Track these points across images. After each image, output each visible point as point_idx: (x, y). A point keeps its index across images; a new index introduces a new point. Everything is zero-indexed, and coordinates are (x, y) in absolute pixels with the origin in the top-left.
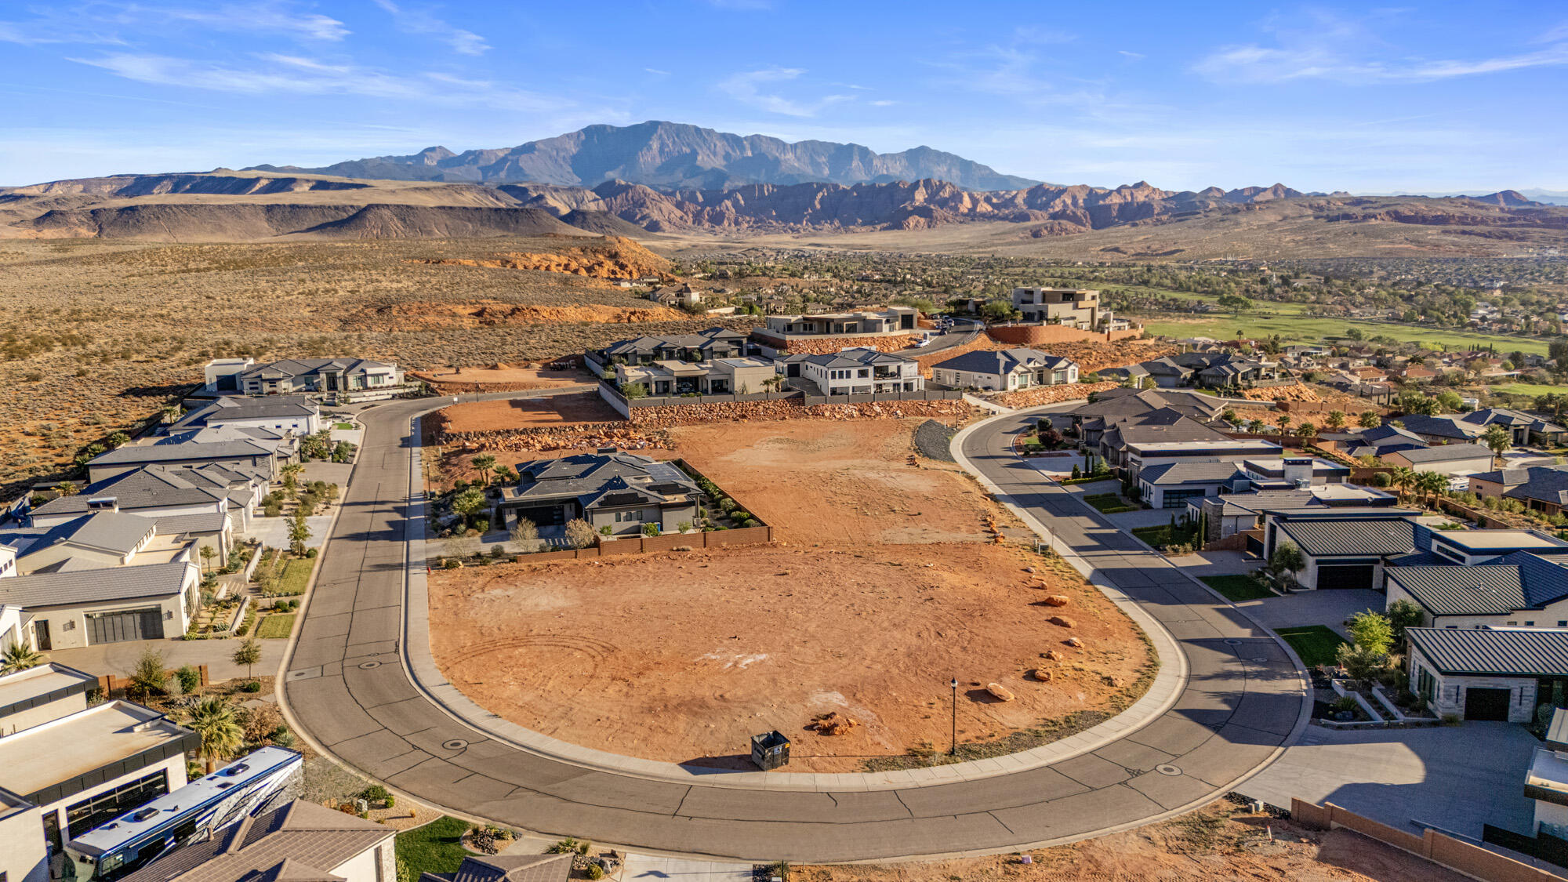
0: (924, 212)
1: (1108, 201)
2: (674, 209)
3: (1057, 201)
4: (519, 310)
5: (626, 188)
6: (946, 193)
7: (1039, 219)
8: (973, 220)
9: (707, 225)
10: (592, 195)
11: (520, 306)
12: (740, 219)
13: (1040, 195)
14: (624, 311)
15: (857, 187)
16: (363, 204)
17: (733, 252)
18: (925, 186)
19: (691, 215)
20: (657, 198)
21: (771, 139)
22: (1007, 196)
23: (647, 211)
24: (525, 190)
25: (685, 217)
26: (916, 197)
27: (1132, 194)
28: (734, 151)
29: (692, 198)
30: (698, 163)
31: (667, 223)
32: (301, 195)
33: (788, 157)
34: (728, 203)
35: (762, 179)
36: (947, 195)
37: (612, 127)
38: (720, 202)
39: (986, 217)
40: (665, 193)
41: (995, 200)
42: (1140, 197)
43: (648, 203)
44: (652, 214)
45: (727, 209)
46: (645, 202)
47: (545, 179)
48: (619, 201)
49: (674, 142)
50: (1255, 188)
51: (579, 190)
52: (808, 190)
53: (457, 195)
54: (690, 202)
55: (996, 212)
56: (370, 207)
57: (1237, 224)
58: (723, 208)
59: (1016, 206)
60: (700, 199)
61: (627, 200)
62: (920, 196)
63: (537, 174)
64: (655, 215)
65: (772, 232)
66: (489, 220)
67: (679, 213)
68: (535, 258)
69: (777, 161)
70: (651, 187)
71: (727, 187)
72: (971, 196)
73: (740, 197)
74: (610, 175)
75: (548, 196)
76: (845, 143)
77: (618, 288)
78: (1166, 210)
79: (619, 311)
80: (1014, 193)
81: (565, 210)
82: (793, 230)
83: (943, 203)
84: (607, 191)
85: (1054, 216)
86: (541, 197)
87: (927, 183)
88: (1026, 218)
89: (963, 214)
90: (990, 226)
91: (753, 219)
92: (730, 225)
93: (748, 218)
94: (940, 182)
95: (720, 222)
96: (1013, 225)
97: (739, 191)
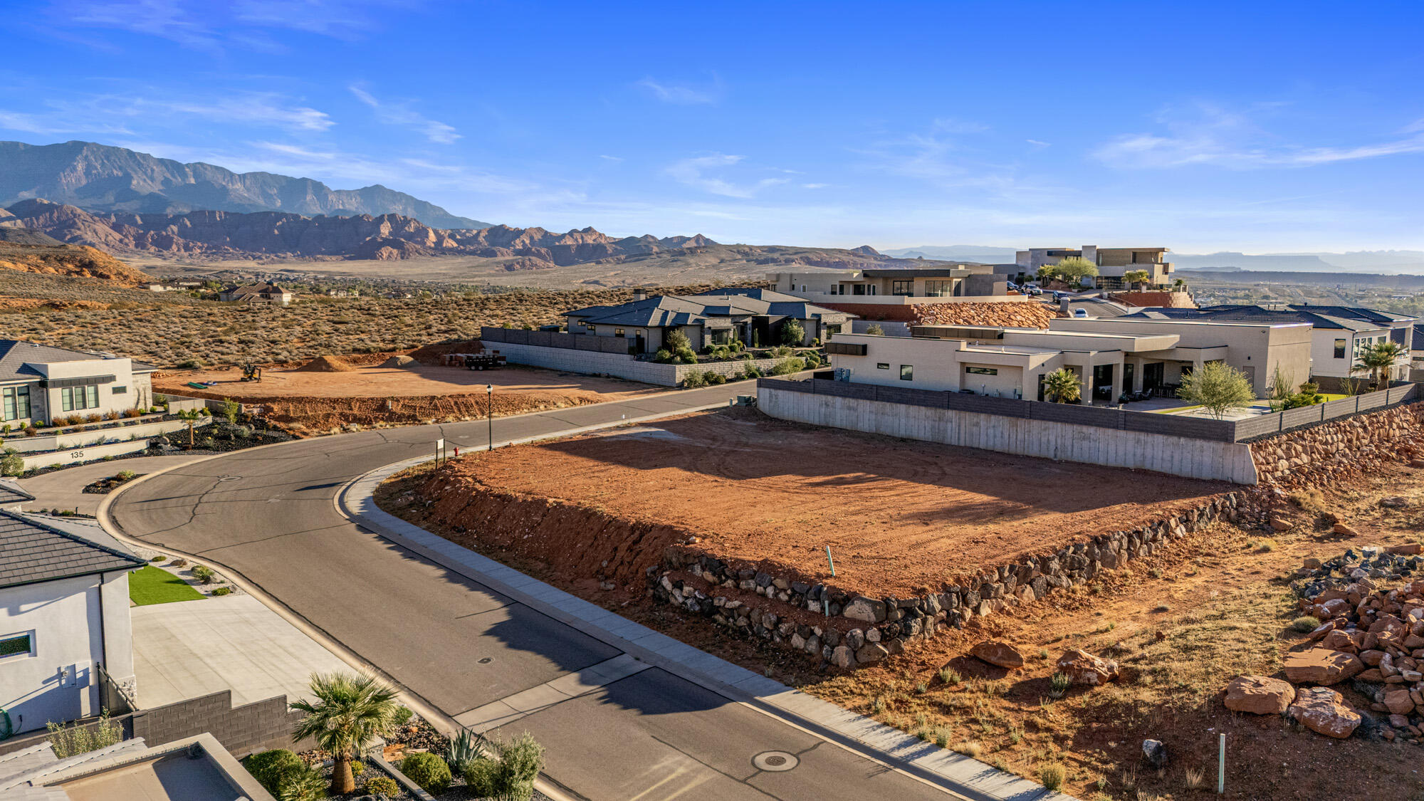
0: (393, 242)
1: (562, 243)
2: (111, 231)
3: (518, 241)
5: (50, 208)
6: (411, 228)
7: (506, 256)
8: (444, 253)
9: (153, 249)
10: (6, 214)
12: (191, 244)
13: (500, 235)
15: (320, 217)
18: (388, 220)
19: (132, 239)
20: (90, 220)
21: (217, 168)
22: (468, 234)
23: (78, 233)
25: (127, 241)
26: (382, 231)
27: (582, 238)
28: (174, 176)
29: (131, 221)
30: (132, 187)
31: (104, 246)
33: (236, 186)
34: (175, 228)
35: (211, 206)
36: (412, 230)
37: (25, 145)
38: (165, 227)
39: (453, 251)
40: (97, 215)
41: (458, 237)
42: (590, 240)
43: (80, 224)
44: (85, 236)
45: (173, 233)
46: (75, 223)
48: (42, 220)
49: (103, 164)
50: (681, 237)
52: (268, 218)
54: (129, 225)
55: (462, 247)
57: (688, 264)
58: (170, 233)
59: (480, 243)
60: (140, 222)
61: (52, 219)
62: (385, 230)
65: (230, 259)
67: (118, 236)
69: (225, 190)
70: (79, 207)
71: (170, 212)
72: (436, 232)
73: (188, 223)
74: (26, 195)
76: (298, 177)
78: (616, 252)
80: (475, 232)
82: (254, 258)
83: (410, 237)
84: (25, 210)
85: (518, 253)
87: (392, 217)
88: (493, 254)
89: (430, 248)
90: (460, 260)
91: (206, 245)
92: (179, 250)
93: (199, 244)
94: (405, 217)
95: (168, 247)
96: (483, 260)
97: (186, 216)
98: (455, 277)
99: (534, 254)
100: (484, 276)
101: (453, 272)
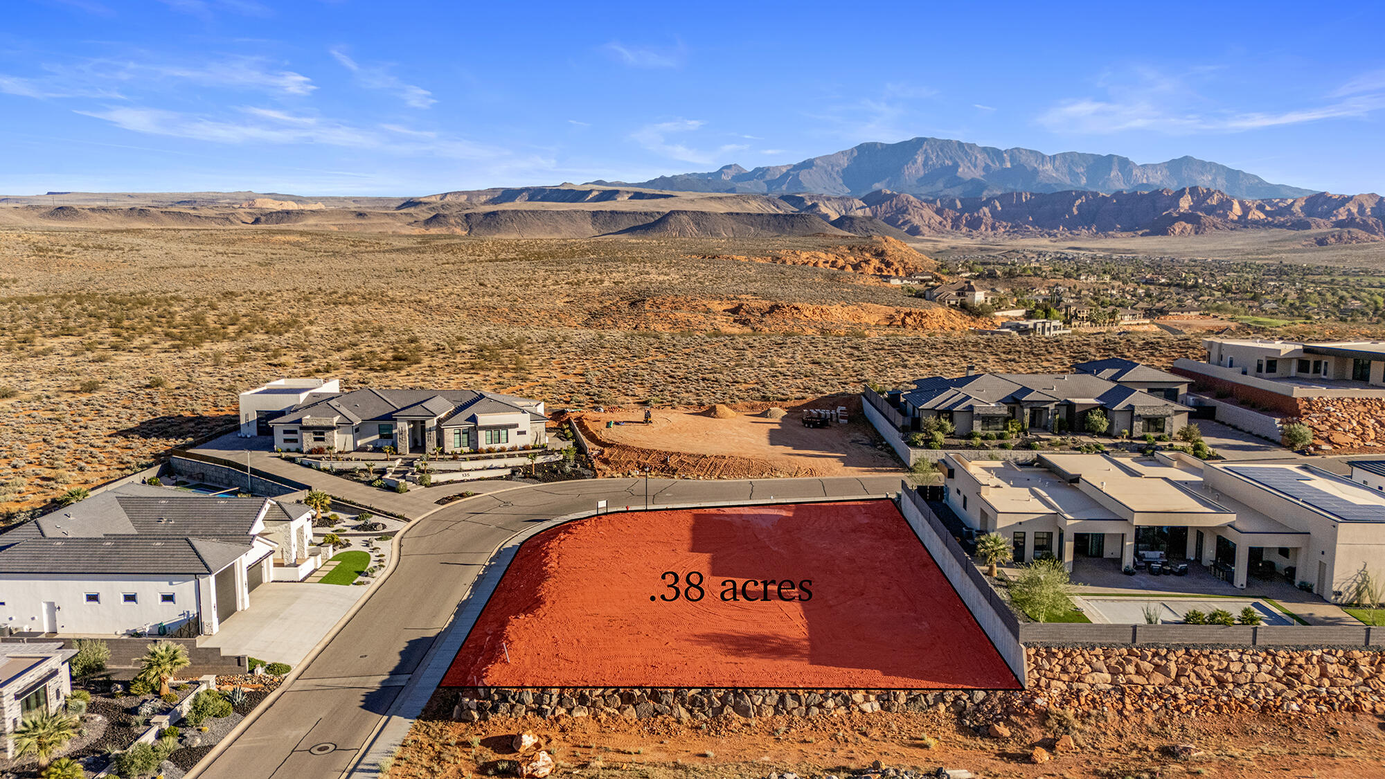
0: (1188, 218)
2: (934, 215)
3: (1341, 210)
4: (778, 307)
5: (891, 197)
6: (1214, 201)
7: (1322, 227)
8: (1245, 227)
9: (964, 230)
10: (858, 203)
11: (780, 303)
12: (997, 224)
13: (1320, 204)
14: (898, 312)
15: (1118, 194)
16: (667, 211)
17: (992, 254)
18: (1189, 193)
19: (949, 221)
20: (918, 205)
21: (1031, 151)
22: (1281, 204)
23: (909, 217)
24: (802, 199)
25: (945, 223)
26: (1181, 204)
28: (993, 161)
29: (952, 205)
30: (958, 174)
31: (927, 228)
32: (622, 204)
33: (1046, 168)
34: (986, 210)
35: (1019, 188)
36: (1214, 203)
37: (882, 144)
38: (978, 209)
39: (1257, 224)
40: (926, 201)
41: (1268, 208)
43: (910, 210)
44: (913, 220)
45: (985, 214)
46: (907, 209)
47: (820, 191)
48: (883, 208)
49: (938, 156)
51: (848, 199)
52: (1067, 197)
53: (744, 204)
54: (950, 208)
55: (1270, 219)
56: (672, 213)
58: (981, 215)
59: (1293, 214)
60: (959, 205)
61: (891, 207)
62: (1185, 204)
63: (812, 185)
64: (916, 221)
65: (1029, 236)
66: (768, 225)
67: (938, 219)
68: (804, 256)
69: (1035, 171)
70: (915, 196)
71: (985, 195)
72: (1242, 204)
73: (998, 204)
74: (877, 186)
75: (821, 204)
76: (1105, 154)
77: (888, 285)
79: (892, 311)
80: (1290, 201)
81: (834, 216)
82: (1050, 235)
83: (1211, 210)
84: (873, 199)
85: (1340, 224)
86: (815, 205)
87: (1194, 190)
88: (1308, 226)
89: (1232, 221)
90: (1263, 233)
91: (1010, 224)
92: (986, 230)
93: (1005, 224)
94: (1208, 189)
95: (977, 227)
96: (1292, 233)
97: (997, 198)
98: (1248, 254)
99: (1358, 226)
100: (1285, 252)
101: (1248, 248)
